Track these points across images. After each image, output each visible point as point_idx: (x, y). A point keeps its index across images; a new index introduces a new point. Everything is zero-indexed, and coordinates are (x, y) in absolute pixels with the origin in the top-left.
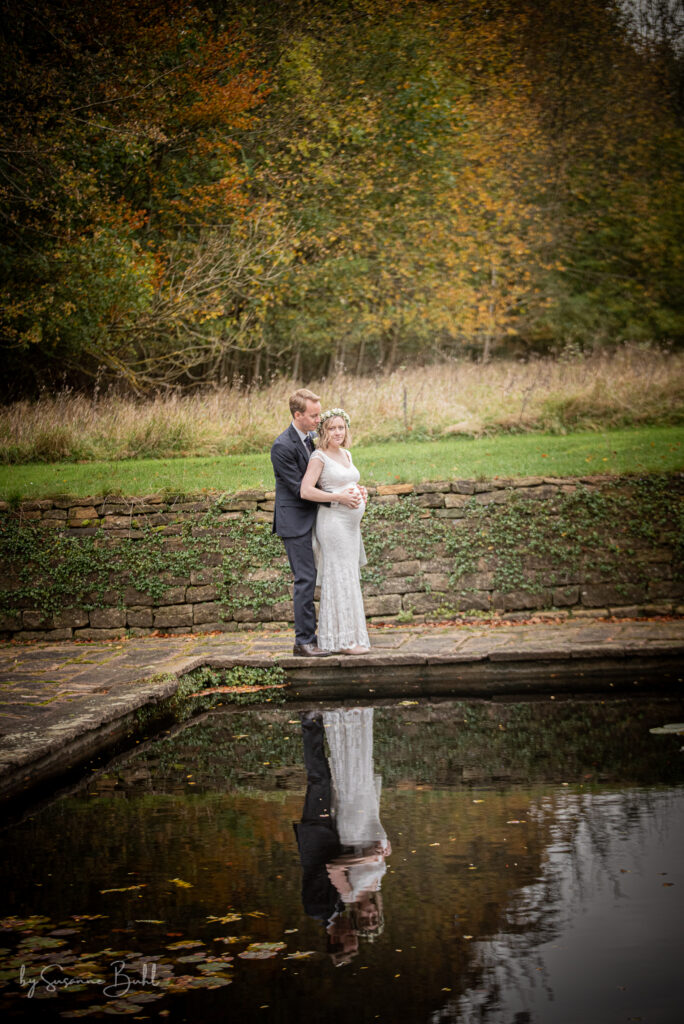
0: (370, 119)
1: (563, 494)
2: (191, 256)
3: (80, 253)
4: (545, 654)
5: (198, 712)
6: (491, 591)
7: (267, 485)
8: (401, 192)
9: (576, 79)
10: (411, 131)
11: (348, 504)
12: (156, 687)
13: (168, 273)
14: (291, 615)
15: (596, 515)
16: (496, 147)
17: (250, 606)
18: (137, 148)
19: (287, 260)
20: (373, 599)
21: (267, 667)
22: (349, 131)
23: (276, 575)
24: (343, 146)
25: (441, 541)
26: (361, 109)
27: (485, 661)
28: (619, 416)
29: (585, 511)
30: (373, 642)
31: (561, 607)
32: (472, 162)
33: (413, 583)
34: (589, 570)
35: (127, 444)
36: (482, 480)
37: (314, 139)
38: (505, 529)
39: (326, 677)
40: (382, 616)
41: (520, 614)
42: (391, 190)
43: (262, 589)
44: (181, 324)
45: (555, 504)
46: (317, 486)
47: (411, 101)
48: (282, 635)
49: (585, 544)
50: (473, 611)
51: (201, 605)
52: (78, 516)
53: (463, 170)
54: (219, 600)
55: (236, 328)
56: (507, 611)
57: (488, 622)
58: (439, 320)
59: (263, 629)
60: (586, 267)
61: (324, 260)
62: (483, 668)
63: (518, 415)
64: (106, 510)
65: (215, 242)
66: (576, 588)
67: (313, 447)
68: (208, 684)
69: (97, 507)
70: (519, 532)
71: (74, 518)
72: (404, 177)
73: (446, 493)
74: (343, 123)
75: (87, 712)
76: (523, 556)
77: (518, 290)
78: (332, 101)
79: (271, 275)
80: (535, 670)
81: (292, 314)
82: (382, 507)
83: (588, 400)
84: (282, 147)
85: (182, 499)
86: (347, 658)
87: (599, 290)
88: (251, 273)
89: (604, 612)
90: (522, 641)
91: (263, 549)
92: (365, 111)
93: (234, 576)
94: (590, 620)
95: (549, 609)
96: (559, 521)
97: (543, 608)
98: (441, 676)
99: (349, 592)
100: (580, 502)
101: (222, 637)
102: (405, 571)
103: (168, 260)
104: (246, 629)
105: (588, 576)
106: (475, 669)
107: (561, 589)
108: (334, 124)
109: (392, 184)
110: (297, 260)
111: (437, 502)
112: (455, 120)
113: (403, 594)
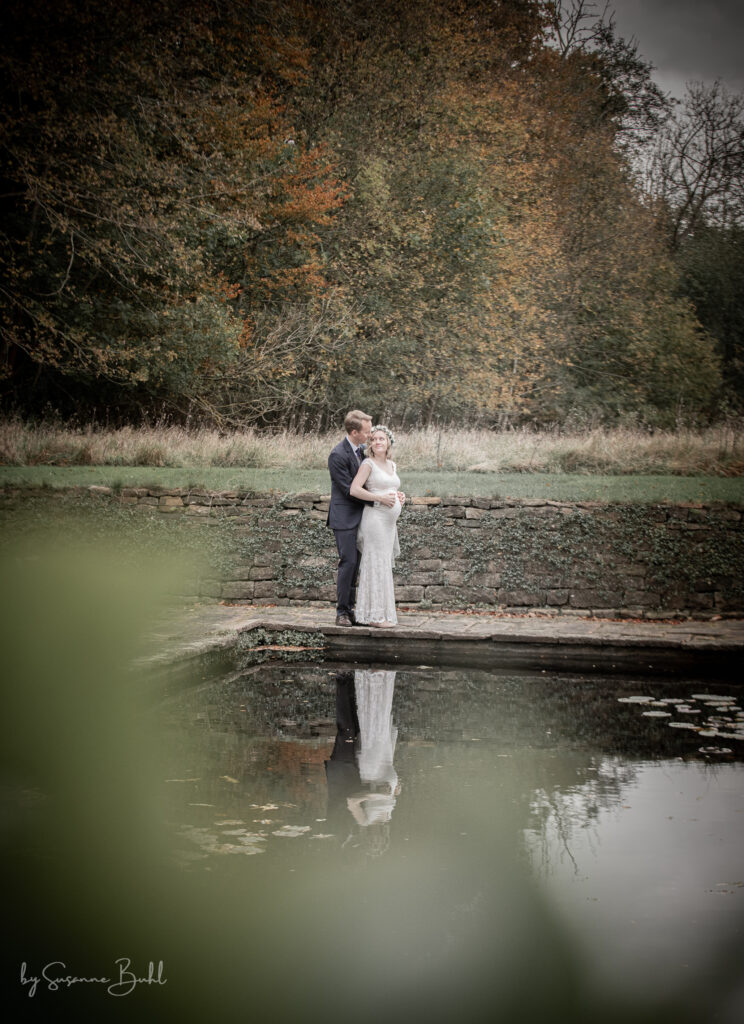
0: (426, 228)
1: (561, 515)
2: (274, 324)
3: (184, 312)
4: (538, 638)
5: (252, 664)
6: (497, 589)
7: (324, 489)
8: (446, 289)
9: (592, 215)
10: (458, 241)
11: (387, 504)
12: (220, 639)
13: (254, 336)
14: (333, 596)
15: (586, 533)
16: (525, 261)
17: (300, 586)
18: (238, 233)
19: (350, 335)
20: (401, 588)
21: (311, 632)
22: (408, 236)
23: (324, 562)
24: (403, 248)
25: (459, 545)
26: (419, 220)
27: (489, 640)
28: (610, 467)
29: (578, 529)
30: (399, 620)
31: (553, 606)
32: (504, 271)
33: (435, 577)
34: (578, 577)
35: (210, 460)
36: (497, 498)
37: (379, 241)
38: (513, 539)
39: (358, 644)
40: (407, 602)
41: (519, 609)
42: (439, 287)
43: (312, 573)
44: (261, 378)
45: (554, 522)
46: (364, 487)
47: (460, 217)
48: (325, 610)
49: (577, 556)
50: (481, 604)
51: (261, 583)
52: (167, 504)
53: (497, 276)
54: (276, 579)
55: (305, 387)
56: (509, 606)
57: (493, 613)
58: (469, 396)
59: (309, 606)
60: (590, 366)
61: (381, 338)
62: (486, 646)
63: (528, 460)
64: (191, 500)
65: (294, 314)
66: (566, 591)
67: (363, 457)
68: (262, 642)
69: (183, 497)
70: (524, 543)
71: (164, 505)
72: (450, 278)
73: (466, 506)
74: (404, 230)
75: (163, 652)
76: (525, 562)
77: (534, 377)
78: (396, 212)
79: (337, 344)
80: (528, 651)
81: (351, 380)
82: (414, 514)
83: (586, 453)
84: (354, 244)
85: (254, 496)
86: (377, 630)
87: (598, 385)
88: (321, 341)
89: (588, 612)
90: (520, 629)
91: (315, 541)
92: (422, 222)
93: (290, 561)
94: (575, 618)
95: (543, 606)
96: (557, 536)
97: (538, 606)
98: (451, 650)
99: (382, 578)
100: (575, 522)
101: (276, 609)
102: (429, 567)
103: (255, 326)
104: (296, 605)
105: (577, 582)
106: (480, 647)
107: (554, 591)
108: (397, 230)
109: (440, 282)
110: (358, 335)
111: (459, 513)
112: (494, 236)
113: (425, 586)
